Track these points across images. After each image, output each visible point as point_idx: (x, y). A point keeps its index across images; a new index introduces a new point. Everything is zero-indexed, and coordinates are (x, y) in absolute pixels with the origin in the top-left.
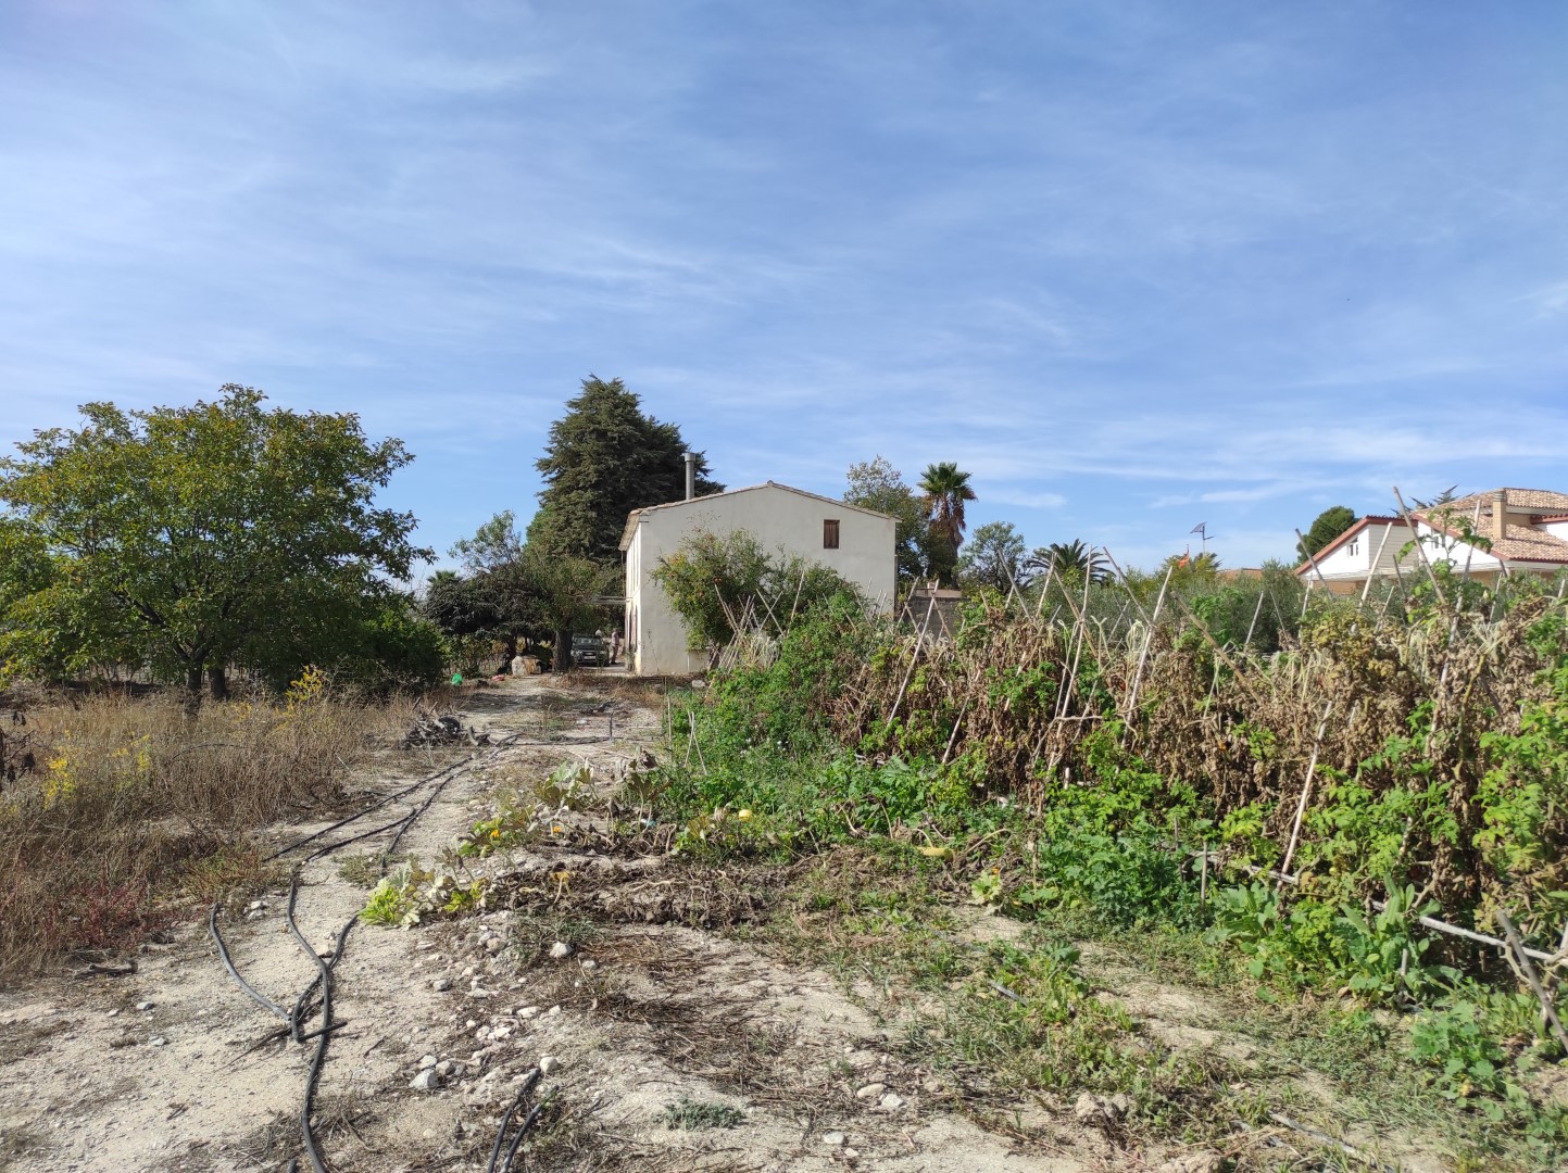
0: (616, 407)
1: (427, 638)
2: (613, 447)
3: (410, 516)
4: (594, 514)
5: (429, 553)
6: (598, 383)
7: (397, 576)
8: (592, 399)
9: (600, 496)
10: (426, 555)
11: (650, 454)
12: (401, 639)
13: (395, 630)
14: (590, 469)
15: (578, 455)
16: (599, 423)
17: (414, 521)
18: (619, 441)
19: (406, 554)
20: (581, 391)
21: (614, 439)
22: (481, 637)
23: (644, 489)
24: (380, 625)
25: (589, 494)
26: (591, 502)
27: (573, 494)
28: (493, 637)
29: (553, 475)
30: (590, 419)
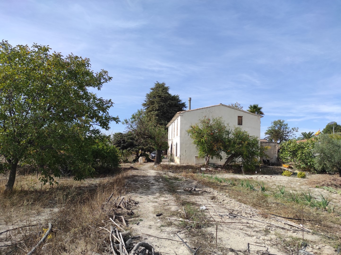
0: (164, 89)
1: (113, 152)
2: (163, 100)
3: (110, 101)
4: (157, 117)
5: (117, 119)
6: (158, 83)
7: (103, 128)
8: (157, 88)
9: (159, 113)
10: (116, 120)
11: (172, 102)
12: (105, 152)
13: (103, 149)
14: (156, 106)
15: (153, 102)
16: (159, 93)
17: (112, 103)
18: (165, 98)
19: (108, 119)
20: (154, 86)
21: (163, 97)
22: (129, 150)
23: (171, 111)
24: (98, 147)
25: (156, 112)
26: (157, 114)
27: (152, 113)
28: (133, 151)
29: (146, 108)
30: (157, 92)
